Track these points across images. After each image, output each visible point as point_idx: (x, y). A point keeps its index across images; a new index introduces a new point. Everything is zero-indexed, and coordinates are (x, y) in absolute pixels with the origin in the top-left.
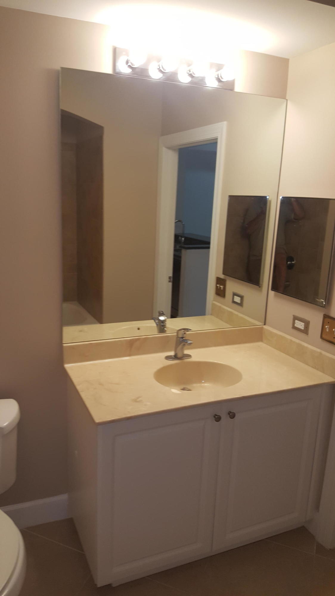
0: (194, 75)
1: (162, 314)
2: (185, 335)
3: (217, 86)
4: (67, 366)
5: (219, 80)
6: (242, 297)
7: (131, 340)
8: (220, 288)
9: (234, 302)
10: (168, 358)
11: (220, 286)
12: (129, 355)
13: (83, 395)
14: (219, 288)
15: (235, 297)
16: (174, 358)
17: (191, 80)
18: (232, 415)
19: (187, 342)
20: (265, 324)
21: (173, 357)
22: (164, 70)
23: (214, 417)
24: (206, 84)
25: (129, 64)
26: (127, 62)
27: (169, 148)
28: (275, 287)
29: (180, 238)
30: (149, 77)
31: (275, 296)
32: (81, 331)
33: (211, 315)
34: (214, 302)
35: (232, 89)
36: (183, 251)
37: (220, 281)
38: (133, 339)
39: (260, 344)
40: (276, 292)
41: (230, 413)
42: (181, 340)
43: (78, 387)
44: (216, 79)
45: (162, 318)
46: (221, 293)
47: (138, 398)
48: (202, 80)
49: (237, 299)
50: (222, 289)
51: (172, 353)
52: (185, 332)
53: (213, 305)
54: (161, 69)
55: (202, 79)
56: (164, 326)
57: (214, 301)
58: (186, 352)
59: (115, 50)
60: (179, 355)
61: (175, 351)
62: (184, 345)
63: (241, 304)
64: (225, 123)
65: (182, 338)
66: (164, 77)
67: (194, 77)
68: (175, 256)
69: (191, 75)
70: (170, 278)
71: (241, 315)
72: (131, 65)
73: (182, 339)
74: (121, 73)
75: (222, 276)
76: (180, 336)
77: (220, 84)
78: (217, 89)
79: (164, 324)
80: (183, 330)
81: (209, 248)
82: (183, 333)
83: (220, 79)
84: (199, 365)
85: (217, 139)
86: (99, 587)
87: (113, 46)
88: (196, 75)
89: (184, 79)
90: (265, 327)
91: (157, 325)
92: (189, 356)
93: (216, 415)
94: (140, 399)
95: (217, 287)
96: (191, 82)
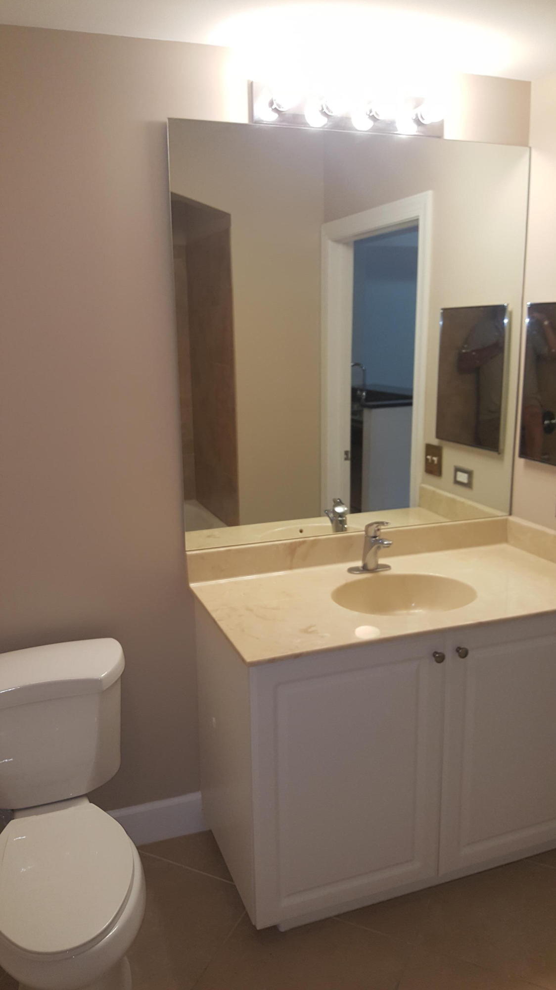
0: (377, 117)
1: (339, 503)
2: (378, 533)
3: (417, 132)
4: (192, 585)
5: (418, 122)
6: (470, 473)
7: (291, 544)
8: (433, 461)
9: (457, 482)
10: (351, 570)
11: (432, 458)
12: (291, 568)
13: (223, 625)
14: (430, 461)
15: (459, 474)
16: (362, 571)
17: (374, 126)
18: (463, 653)
19: (382, 543)
20: (510, 514)
21: (361, 569)
22: (329, 112)
23: (434, 656)
24: (397, 131)
25: (273, 107)
26: (271, 104)
27: (338, 241)
28: (527, 450)
29: (359, 392)
30: (306, 124)
31: (526, 466)
32: (209, 537)
33: (419, 506)
34: (424, 485)
35: (440, 137)
36: (366, 412)
37: (431, 450)
38: (295, 543)
39: (504, 546)
40: (528, 461)
41: (458, 649)
42: (374, 541)
43: (214, 615)
44: (414, 122)
45: (339, 509)
46: (433, 469)
47: (310, 627)
48: (390, 125)
49: (463, 477)
50: (436, 462)
51: (359, 564)
52: (379, 527)
53: (422, 489)
54: (325, 110)
55: (392, 124)
56: (343, 522)
57: (423, 482)
58: (381, 561)
59: (251, 86)
60: (371, 566)
61: (364, 559)
62: (379, 548)
63: (469, 485)
64: (430, 193)
65: (375, 537)
66: (330, 123)
67: (378, 120)
68: (353, 421)
69: (373, 118)
70: (346, 453)
71: (470, 503)
72: (277, 108)
73: (374, 539)
74: (263, 121)
75: (435, 442)
76: (372, 534)
77: (421, 128)
78: (416, 137)
79: (344, 518)
80: (375, 525)
81: (411, 404)
82: (376, 529)
83: (420, 122)
84: (404, 580)
85: (417, 220)
86: (259, 930)
87: (248, 81)
88: (381, 117)
89: (362, 125)
90: (511, 518)
91: (332, 521)
92: (387, 567)
93: (436, 653)
94: (313, 629)
95: (427, 460)
96: (373, 129)
